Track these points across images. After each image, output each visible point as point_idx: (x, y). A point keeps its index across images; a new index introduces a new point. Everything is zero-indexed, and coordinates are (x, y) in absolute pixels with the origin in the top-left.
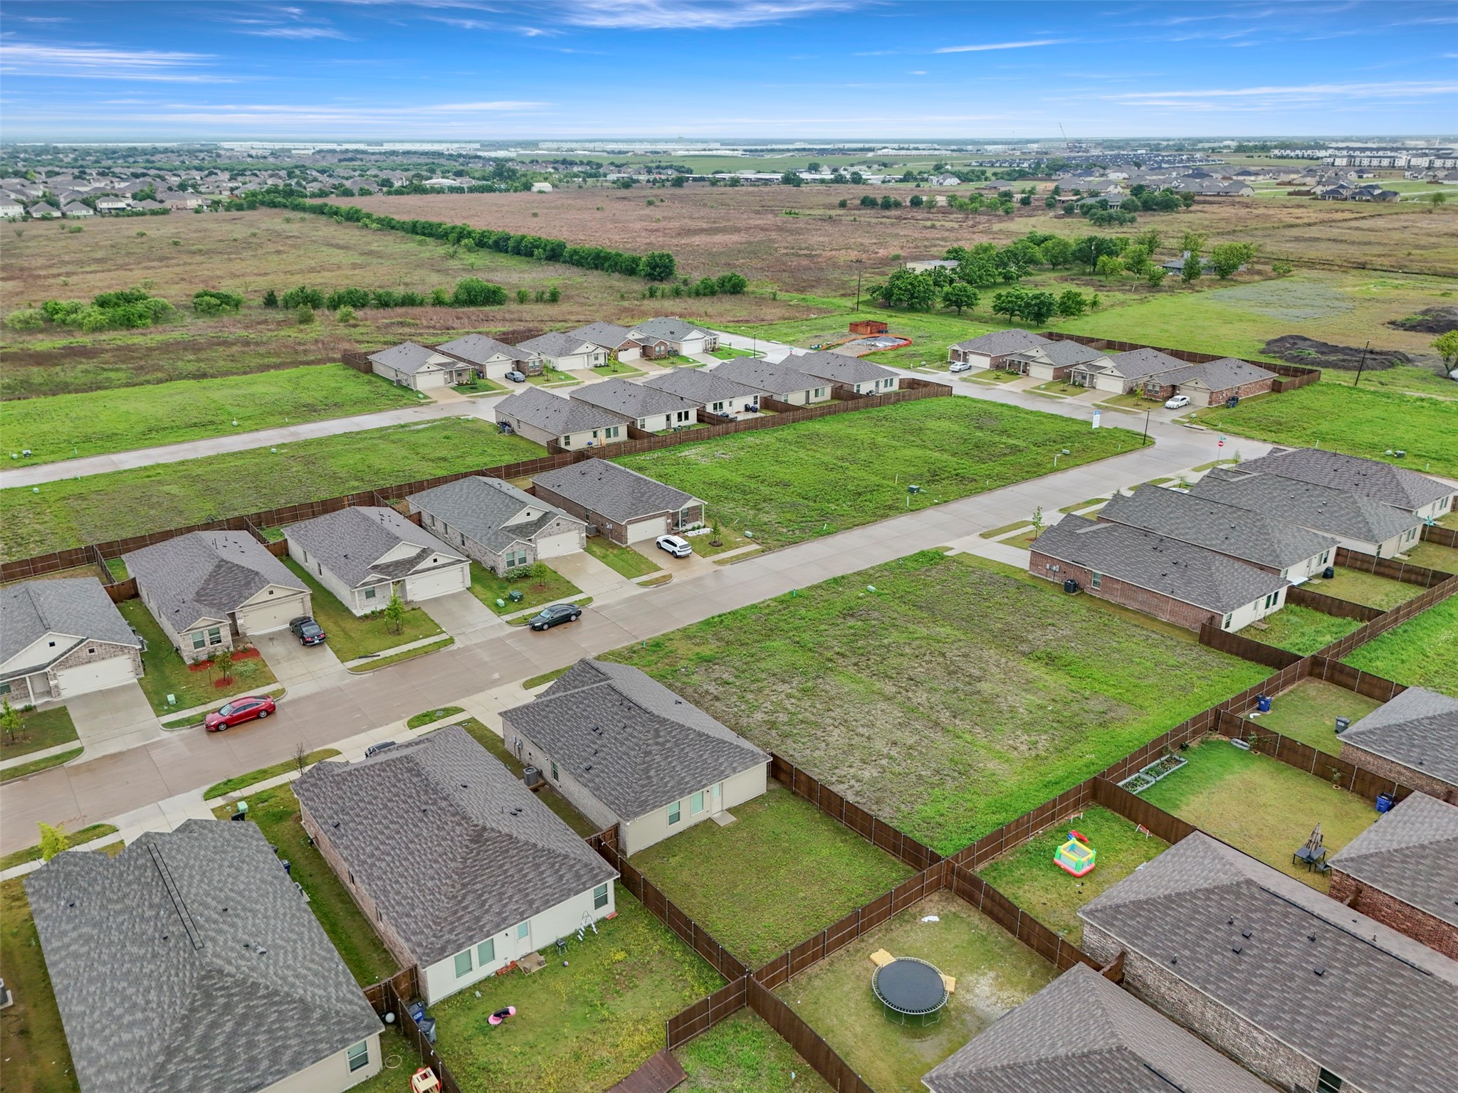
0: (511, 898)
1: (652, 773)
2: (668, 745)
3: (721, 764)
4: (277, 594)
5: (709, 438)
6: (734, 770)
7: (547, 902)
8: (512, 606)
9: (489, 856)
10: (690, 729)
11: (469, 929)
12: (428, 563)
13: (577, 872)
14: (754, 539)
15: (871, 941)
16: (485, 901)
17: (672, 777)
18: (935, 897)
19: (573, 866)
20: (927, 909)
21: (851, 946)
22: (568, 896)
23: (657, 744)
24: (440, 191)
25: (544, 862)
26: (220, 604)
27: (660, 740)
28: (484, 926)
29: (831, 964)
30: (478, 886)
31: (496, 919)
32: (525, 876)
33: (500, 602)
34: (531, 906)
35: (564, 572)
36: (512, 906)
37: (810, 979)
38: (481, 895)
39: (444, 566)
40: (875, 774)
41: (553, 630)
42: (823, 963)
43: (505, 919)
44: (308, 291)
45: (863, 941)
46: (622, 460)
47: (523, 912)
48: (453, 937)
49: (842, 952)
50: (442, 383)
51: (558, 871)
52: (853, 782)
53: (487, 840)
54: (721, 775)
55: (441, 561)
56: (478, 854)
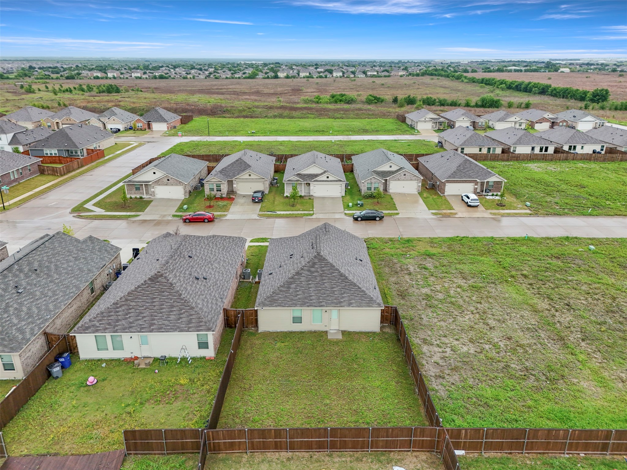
0: (144, 317)
1: (293, 286)
2: (316, 274)
3: (343, 297)
4: (253, 177)
5: (552, 160)
6: (350, 305)
7: (161, 328)
8: (355, 207)
9: (152, 291)
10: (337, 270)
11: (109, 324)
12: (324, 178)
13: (191, 319)
14: (529, 208)
15: (337, 460)
16: (130, 313)
17: (304, 293)
18: (423, 456)
19: (191, 315)
20: (407, 461)
21: (316, 455)
22: (175, 330)
23: (309, 271)
24: (510, 71)
25: (177, 306)
26: (229, 175)
27: (313, 269)
28: (117, 326)
29: (289, 459)
30: (134, 304)
31: (126, 325)
32: (162, 309)
33: (351, 204)
34: (150, 327)
35: (396, 201)
36: (140, 322)
37: (263, 461)
38: (130, 309)
39: (331, 181)
40: (472, 351)
41: (364, 222)
42: (284, 455)
43: (131, 327)
44: (411, 97)
45: (330, 456)
46: (486, 162)
47: (143, 328)
48: (98, 324)
49: (306, 455)
50: (430, 127)
51: (181, 314)
52: (448, 350)
53: (158, 282)
54: (338, 304)
55: (331, 178)
56: (148, 287)
